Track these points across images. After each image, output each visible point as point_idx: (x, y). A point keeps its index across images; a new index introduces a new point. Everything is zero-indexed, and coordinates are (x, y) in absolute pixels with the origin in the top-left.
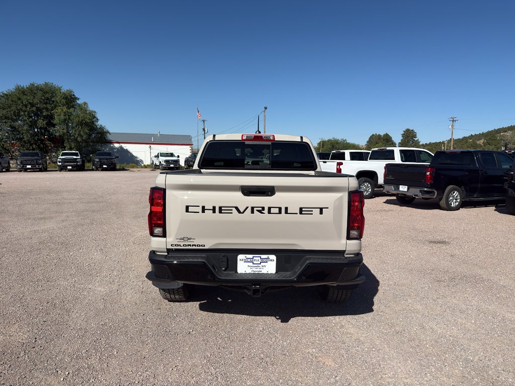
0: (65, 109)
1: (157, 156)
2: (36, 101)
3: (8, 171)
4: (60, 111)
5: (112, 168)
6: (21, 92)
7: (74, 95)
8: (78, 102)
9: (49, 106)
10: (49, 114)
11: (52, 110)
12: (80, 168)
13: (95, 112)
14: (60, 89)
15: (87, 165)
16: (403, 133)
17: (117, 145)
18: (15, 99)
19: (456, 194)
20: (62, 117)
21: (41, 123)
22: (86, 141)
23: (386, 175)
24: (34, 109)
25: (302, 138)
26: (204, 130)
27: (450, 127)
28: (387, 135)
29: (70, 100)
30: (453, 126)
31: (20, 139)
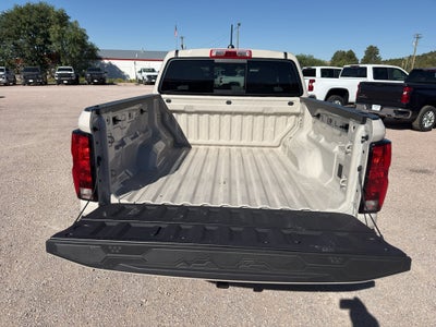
0: (58, 28)
1: (140, 72)
2: (33, 20)
3: (14, 84)
4: (54, 29)
5: (102, 82)
6: (19, 11)
7: (65, 14)
8: (70, 20)
9: (44, 25)
10: (45, 32)
11: (48, 28)
12: (75, 82)
14: (53, 8)
15: (82, 79)
16: (366, 50)
17: (106, 62)
18: (15, 18)
19: (431, 114)
20: (57, 35)
21: (39, 40)
22: (79, 58)
23: (358, 94)
24: (32, 27)
25: (286, 54)
26: (182, 46)
28: (351, 52)
29: (63, 19)
30: (416, 43)
31: (23, 56)
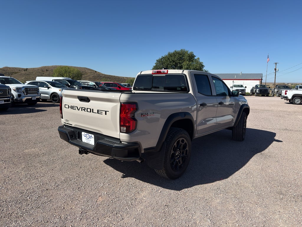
0: (188, 63)
1: (232, 87)
2: (175, 59)
4: (185, 63)
6: (170, 55)
7: (193, 54)
8: (195, 58)
10: (180, 65)
11: (182, 63)
13: (202, 63)
14: (187, 52)
18: (167, 59)
24: (174, 63)
26: (275, 69)
29: (191, 57)
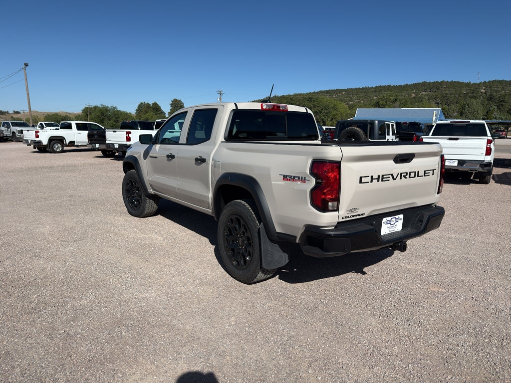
16: (171, 103)
27: (219, 99)
28: (155, 104)
30: (220, 99)
